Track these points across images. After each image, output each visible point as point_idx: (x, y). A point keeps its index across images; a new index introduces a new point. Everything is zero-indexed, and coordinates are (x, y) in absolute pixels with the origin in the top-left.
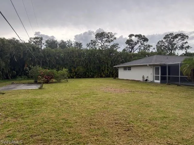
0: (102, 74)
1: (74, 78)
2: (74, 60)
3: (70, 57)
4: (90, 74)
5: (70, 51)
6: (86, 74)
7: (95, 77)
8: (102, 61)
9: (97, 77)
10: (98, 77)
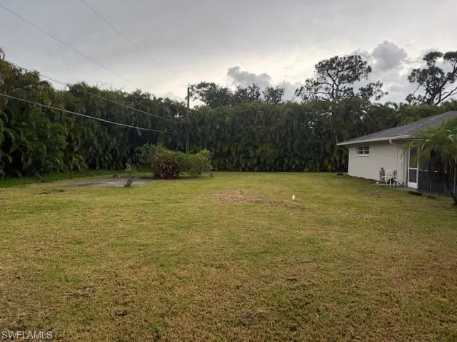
0: (326, 162)
1: (254, 171)
2: (255, 130)
3: (247, 124)
4: (294, 163)
5: (246, 110)
6: (282, 163)
7: (306, 170)
8: (324, 130)
9: (311, 171)
10: (316, 171)
